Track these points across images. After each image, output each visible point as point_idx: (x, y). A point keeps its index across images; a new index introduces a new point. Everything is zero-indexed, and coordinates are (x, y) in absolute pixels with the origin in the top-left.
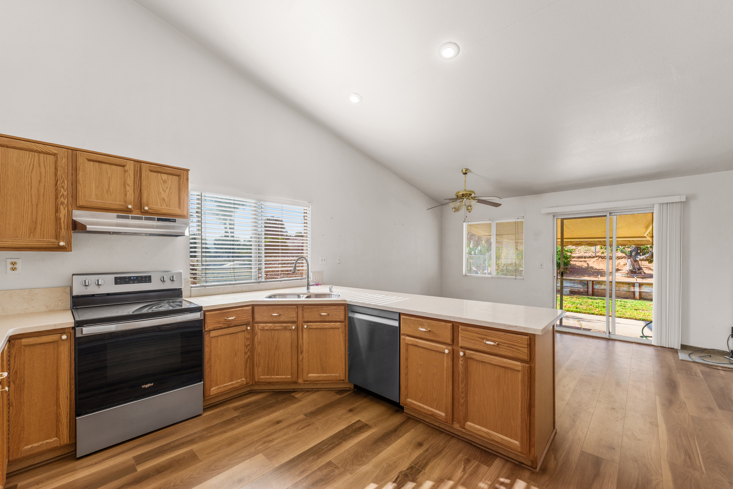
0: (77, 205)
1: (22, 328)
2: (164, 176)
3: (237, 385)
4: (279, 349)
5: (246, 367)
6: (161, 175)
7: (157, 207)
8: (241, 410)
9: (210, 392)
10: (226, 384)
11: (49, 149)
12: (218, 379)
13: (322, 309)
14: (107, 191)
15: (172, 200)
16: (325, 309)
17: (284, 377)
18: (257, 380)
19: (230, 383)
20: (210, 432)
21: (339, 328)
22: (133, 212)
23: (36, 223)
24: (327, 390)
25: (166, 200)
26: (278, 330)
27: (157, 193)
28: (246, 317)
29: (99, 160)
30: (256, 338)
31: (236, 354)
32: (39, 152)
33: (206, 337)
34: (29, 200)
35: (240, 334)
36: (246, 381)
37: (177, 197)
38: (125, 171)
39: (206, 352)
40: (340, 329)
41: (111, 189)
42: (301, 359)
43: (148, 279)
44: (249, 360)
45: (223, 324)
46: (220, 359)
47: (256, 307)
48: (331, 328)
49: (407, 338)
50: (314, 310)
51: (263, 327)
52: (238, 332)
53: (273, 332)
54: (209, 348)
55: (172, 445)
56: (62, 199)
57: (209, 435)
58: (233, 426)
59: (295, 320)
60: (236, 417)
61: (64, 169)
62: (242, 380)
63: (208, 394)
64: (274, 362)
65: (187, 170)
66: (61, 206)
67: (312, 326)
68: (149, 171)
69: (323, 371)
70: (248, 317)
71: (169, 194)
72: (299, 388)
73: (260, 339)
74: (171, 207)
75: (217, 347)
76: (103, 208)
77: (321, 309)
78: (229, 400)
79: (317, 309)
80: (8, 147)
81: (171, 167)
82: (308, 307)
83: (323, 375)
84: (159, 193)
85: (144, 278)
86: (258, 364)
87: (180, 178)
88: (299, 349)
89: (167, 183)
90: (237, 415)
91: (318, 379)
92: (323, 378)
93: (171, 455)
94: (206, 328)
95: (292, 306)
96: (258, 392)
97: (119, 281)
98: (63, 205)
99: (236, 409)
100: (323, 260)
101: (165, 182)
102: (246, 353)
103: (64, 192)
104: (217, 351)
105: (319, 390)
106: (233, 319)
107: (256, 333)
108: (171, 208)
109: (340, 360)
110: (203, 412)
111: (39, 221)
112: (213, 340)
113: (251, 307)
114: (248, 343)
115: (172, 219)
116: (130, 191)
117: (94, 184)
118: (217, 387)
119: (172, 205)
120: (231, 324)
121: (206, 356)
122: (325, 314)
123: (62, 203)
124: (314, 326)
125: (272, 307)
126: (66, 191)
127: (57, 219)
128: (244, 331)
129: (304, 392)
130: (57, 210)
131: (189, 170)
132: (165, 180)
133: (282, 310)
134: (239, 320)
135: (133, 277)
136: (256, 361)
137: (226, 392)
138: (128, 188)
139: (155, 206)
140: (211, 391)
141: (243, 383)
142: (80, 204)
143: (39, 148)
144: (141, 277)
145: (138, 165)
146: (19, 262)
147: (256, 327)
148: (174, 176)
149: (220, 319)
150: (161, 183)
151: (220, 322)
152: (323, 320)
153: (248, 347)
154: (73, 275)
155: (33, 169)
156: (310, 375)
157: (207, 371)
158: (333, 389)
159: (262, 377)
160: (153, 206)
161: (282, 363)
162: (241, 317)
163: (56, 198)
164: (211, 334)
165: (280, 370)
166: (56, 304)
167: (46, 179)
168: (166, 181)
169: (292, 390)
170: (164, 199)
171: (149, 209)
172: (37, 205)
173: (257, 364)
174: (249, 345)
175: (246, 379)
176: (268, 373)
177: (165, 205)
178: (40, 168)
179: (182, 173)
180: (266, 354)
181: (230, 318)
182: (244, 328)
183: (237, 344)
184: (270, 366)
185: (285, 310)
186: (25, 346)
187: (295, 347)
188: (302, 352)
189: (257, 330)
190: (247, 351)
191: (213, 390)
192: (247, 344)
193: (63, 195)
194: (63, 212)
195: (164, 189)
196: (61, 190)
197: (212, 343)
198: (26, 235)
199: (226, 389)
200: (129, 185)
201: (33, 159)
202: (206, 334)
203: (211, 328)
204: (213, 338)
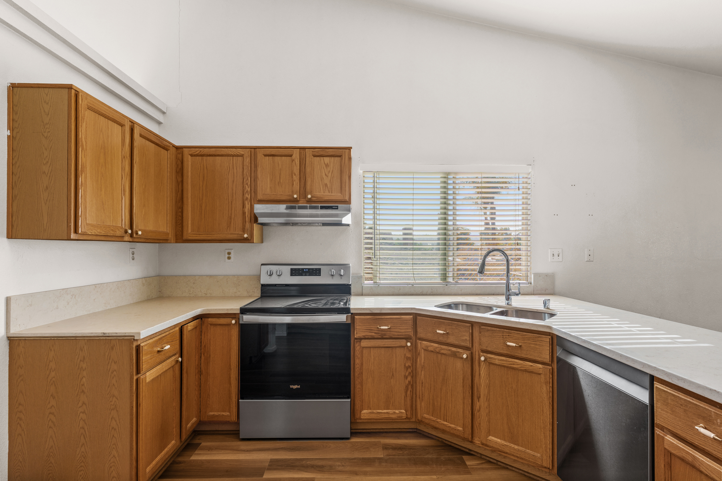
0: (257, 200)
1: (208, 309)
2: (327, 160)
3: (393, 416)
4: (446, 383)
5: (406, 396)
6: (324, 159)
7: (320, 194)
8: (390, 452)
9: (360, 415)
10: (380, 411)
11: (238, 152)
12: (371, 401)
13: (510, 335)
14: (279, 183)
15: (334, 185)
16: (515, 335)
17: (453, 426)
18: (419, 417)
19: (385, 411)
20: (343, 466)
21: (540, 374)
22: (300, 201)
23: (231, 218)
24: (521, 473)
25: (329, 186)
26: (446, 355)
27: (320, 179)
28: (405, 329)
29: (273, 153)
30: (418, 360)
31: (393, 375)
32: (233, 156)
33: (357, 346)
34: (227, 199)
35: (398, 350)
36: (406, 414)
37: (339, 181)
38: (293, 161)
39: (356, 364)
40: (542, 376)
41: (281, 181)
42: (478, 407)
43: (318, 272)
44: (410, 387)
45: (375, 333)
46: (373, 376)
47: (418, 317)
48: (526, 371)
49: (669, 438)
50: (496, 334)
51: (427, 347)
52: (396, 347)
53: (439, 356)
54: (360, 359)
55: (304, 462)
56: (247, 195)
57: (340, 468)
58: (368, 469)
59: (469, 345)
60: (379, 459)
61: (248, 167)
62: (399, 412)
63: (359, 416)
64: (441, 400)
65: (350, 149)
66: (246, 201)
67: (494, 360)
68: (313, 157)
69: (513, 439)
70: (408, 329)
71: (331, 178)
72: (478, 451)
73: (424, 363)
74: (334, 192)
75: (370, 361)
76: (275, 200)
77: (508, 334)
78: (386, 432)
79: (502, 334)
80: (215, 156)
81: (334, 148)
82: (487, 328)
83: (513, 446)
84: (322, 179)
85: (314, 270)
86: (421, 396)
87: (342, 159)
88: (476, 391)
89: (329, 166)
90: (382, 456)
91: (503, 449)
92: (512, 450)
93: (295, 475)
94: (355, 335)
95: (464, 324)
96: (423, 435)
97: (294, 272)
98: (247, 201)
99: (386, 447)
100: (556, 256)
101: (327, 165)
102: (406, 377)
103: (248, 189)
104: (370, 366)
105: (507, 468)
106: (386, 329)
107: (419, 353)
108: (333, 194)
109: (543, 430)
110: (351, 436)
111: (233, 217)
112: (365, 351)
113: (412, 316)
114: (409, 364)
115: (334, 206)
116: (296, 181)
117: (269, 178)
118: (370, 411)
119: (334, 189)
120: (385, 335)
121: (356, 369)
122: (514, 345)
123: (247, 199)
124: (497, 361)
125: (437, 320)
126: (250, 187)
127: (244, 213)
128: (404, 347)
129: (484, 462)
130: (244, 206)
131: (351, 148)
132: (327, 164)
133: (450, 327)
134: (396, 332)
135: (306, 269)
136: (418, 390)
137: (380, 421)
138: (294, 177)
139: (318, 194)
140: (362, 413)
141: (402, 416)
142: (259, 199)
143: (232, 152)
144: (312, 269)
145: (303, 152)
146: (232, 252)
147: (419, 345)
148: (336, 158)
149: (372, 327)
150: (324, 168)
151: (372, 330)
152: (512, 354)
153: (409, 369)
154: (262, 265)
155: (229, 171)
156: (491, 438)
157: (357, 387)
158: (532, 476)
159: (425, 415)
160: (316, 194)
161: (450, 405)
162: (398, 328)
163: (243, 195)
164: (362, 344)
165: (448, 414)
166: (253, 291)
167: (237, 178)
168: (329, 164)
169: (467, 451)
170: (326, 185)
171: (312, 197)
172: (232, 202)
173: (419, 395)
174: (409, 367)
175: (406, 412)
176: (433, 413)
177: (327, 191)
178: (233, 170)
179: (344, 152)
180: (431, 385)
181: (382, 327)
182: (403, 342)
183: (395, 362)
184: (436, 403)
185: (454, 327)
186: (211, 325)
187: (468, 387)
188: (479, 398)
189: (420, 350)
190: (407, 374)
191: (364, 413)
192: (407, 365)
193: (247, 191)
194: (248, 206)
195: (326, 173)
196: (246, 187)
197: (364, 355)
198: (225, 229)
199: (379, 416)
200: (295, 175)
201: (229, 163)
202: (356, 342)
203: (361, 335)
204: (364, 349)
